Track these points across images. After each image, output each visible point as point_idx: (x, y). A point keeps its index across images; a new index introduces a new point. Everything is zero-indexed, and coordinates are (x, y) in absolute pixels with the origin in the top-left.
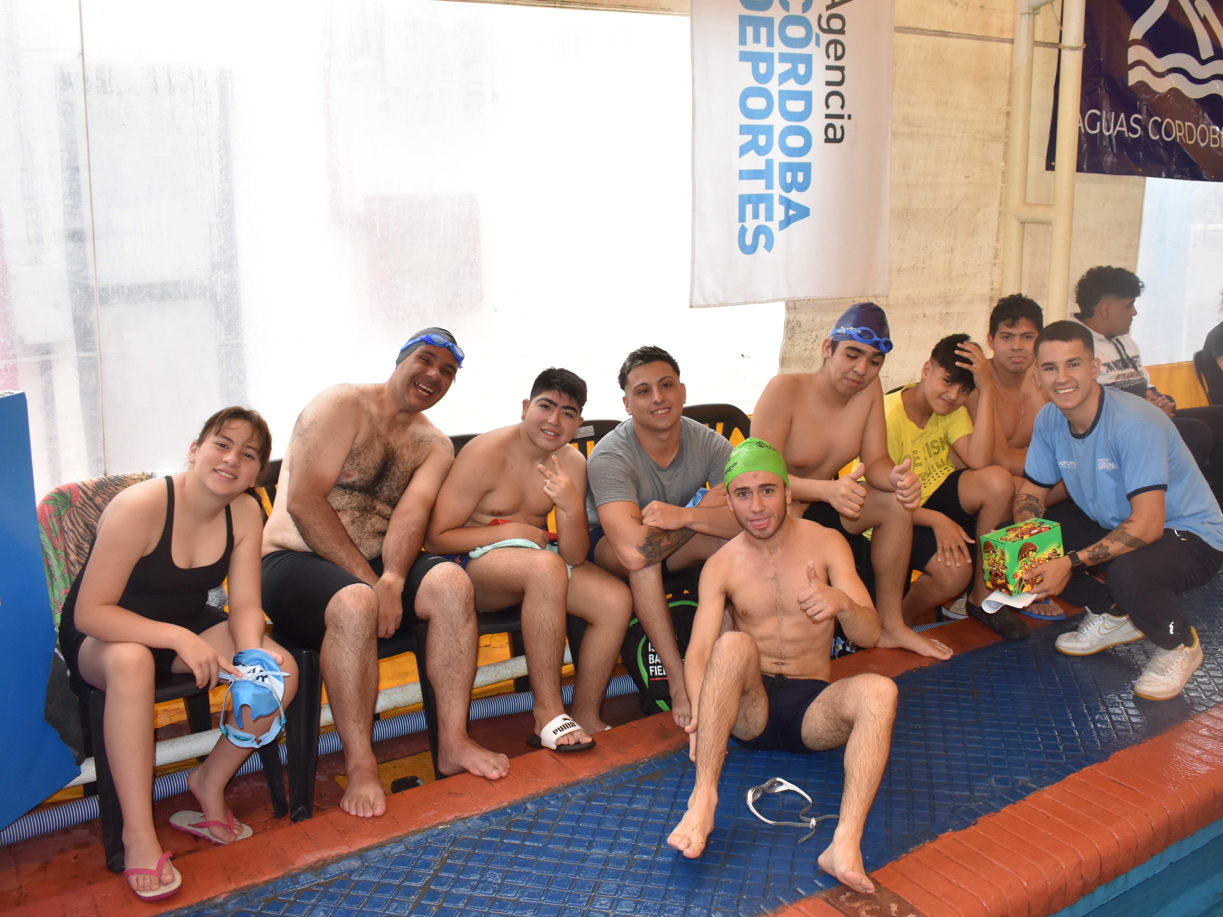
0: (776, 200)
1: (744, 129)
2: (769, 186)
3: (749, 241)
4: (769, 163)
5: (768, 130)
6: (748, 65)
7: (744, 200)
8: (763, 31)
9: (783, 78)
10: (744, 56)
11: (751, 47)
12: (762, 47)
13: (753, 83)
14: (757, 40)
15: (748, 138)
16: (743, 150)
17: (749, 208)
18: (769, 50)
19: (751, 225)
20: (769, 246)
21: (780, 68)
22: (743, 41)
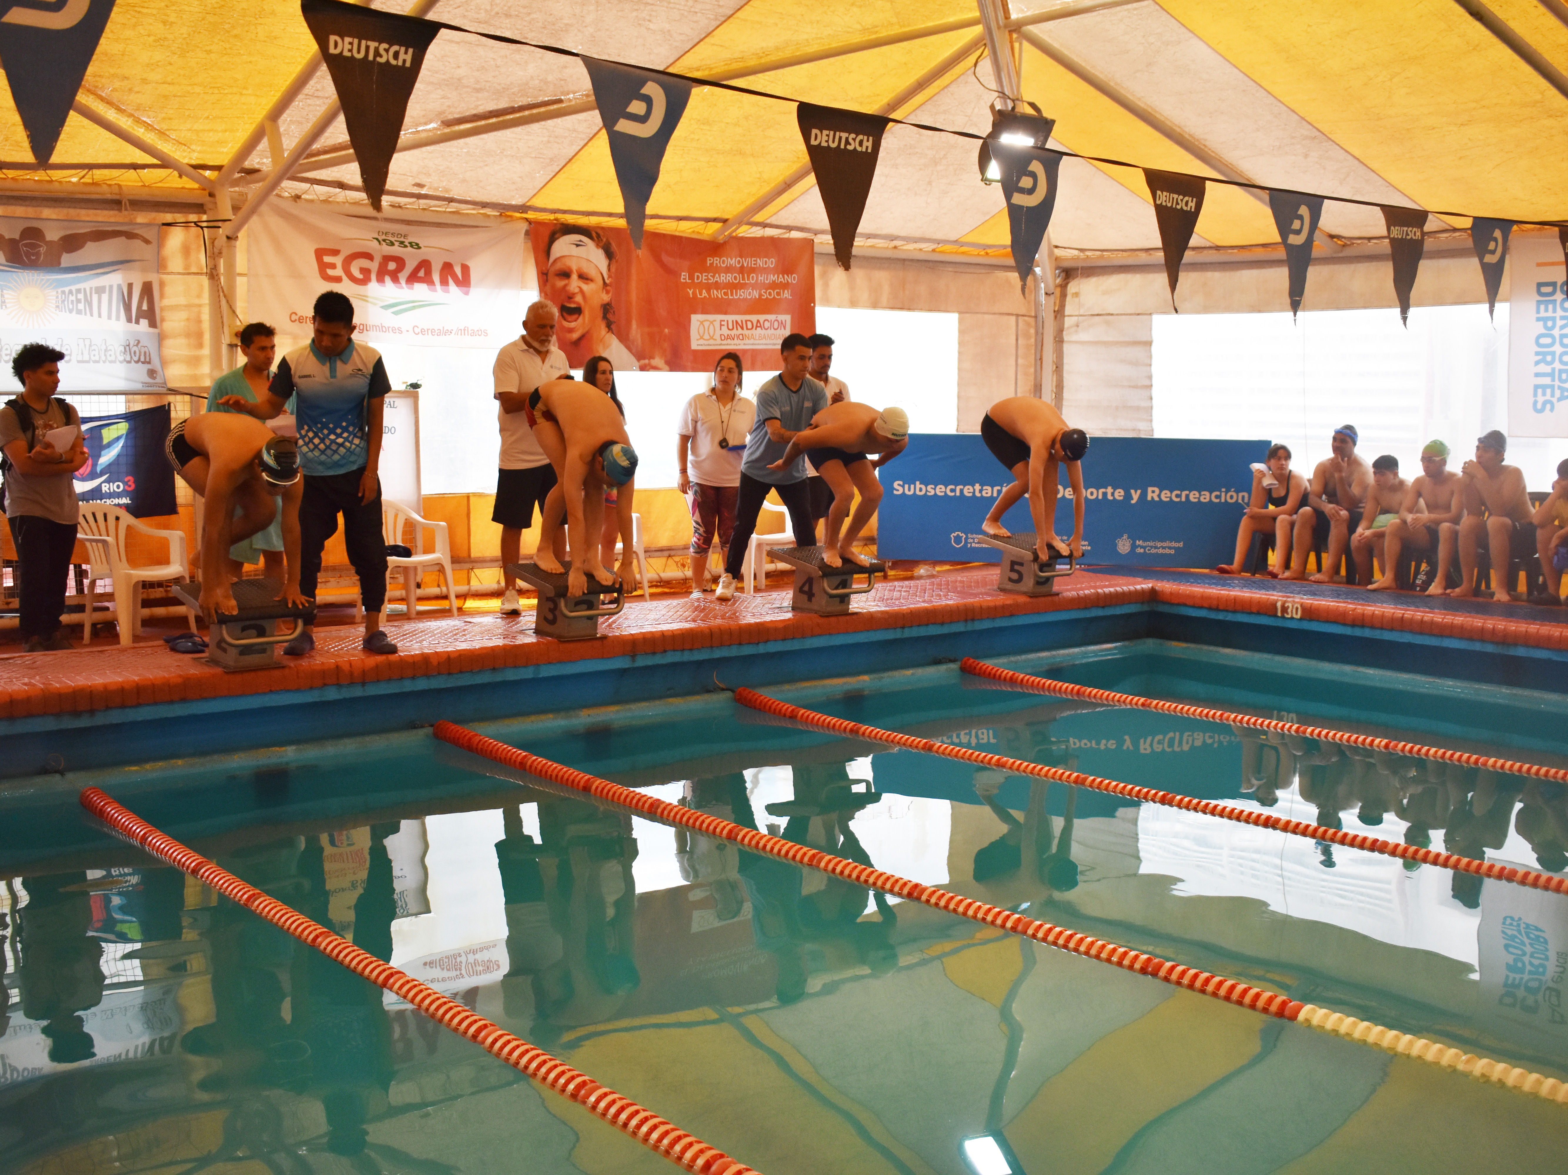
0: (1556, 387)
1: (1537, 353)
2: (1553, 380)
3: (1539, 406)
4: (1553, 369)
5: (1553, 354)
6: (1541, 323)
7: (1536, 387)
8: (1550, 307)
9: (1562, 328)
10: (1538, 319)
11: (1543, 314)
12: (1550, 314)
13: (1544, 331)
14: (1546, 310)
15: (1540, 357)
16: (1537, 363)
17: (1540, 391)
18: (1554, 315)
19: (1541, 399)
20: (1552, 410)
21: (1560, 323)
22: (1538, 312)
